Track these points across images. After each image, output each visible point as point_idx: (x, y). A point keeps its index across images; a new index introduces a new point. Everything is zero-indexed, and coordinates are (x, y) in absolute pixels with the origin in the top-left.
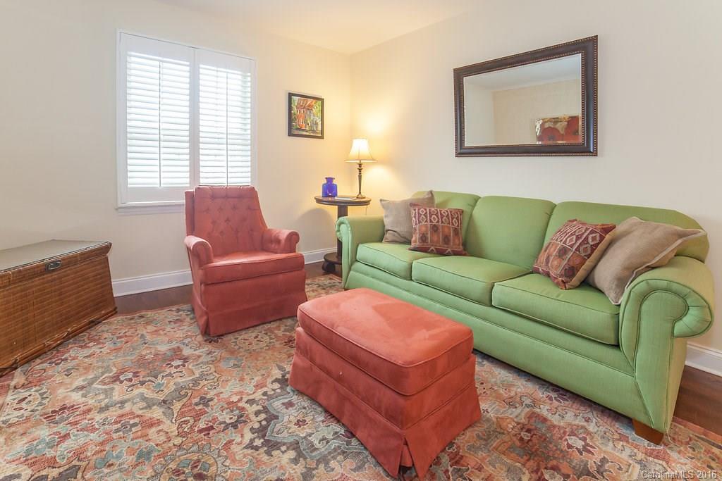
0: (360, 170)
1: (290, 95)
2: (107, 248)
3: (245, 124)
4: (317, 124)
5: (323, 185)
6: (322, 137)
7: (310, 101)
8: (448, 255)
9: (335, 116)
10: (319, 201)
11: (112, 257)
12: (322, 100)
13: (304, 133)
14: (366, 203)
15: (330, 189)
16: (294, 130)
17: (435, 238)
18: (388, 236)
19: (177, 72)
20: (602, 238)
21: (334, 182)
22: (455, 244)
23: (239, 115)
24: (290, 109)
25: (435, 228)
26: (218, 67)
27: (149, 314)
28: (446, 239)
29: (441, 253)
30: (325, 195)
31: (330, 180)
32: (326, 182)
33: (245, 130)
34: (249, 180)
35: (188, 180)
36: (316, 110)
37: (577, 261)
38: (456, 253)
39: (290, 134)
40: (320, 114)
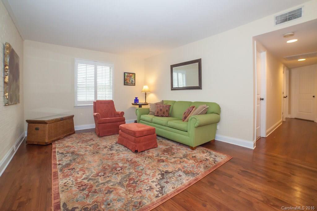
0: (146, 95)
1: (125, 73)
2: (73, 116)
3: (111, 82)
4: (133, 81)
5: (135, 100)
6: (135, 85)
7: (131, 74)
8: (164, 117)
9: (139, 78)
10: (133, 104)
11: (74, 118)
12: (135, 74)
13: (129, 84)
14: (147, 104)
15: (136, 100)
16: (126, 83)
17: (161, 113)
18: (150, 113)
19: (91, 69)
20: (192, 109)
21: (138, 99)
22: (166, 114)
23: (109, 80)
24: (125, 77)
25: (161, 110)
26: (102, 66)
27: (84, 133)
28: (164, 113)
29: (162, 116)
30: (135, 102)
31: (136, 98)
32: (135, 99)
33: (111, 84)
34: (112, 98)
35: (94, 99)
36: (133, 77)
37: (187, 115)
38: (166, 116)
39: (125, 85)
40: (134, 78)
